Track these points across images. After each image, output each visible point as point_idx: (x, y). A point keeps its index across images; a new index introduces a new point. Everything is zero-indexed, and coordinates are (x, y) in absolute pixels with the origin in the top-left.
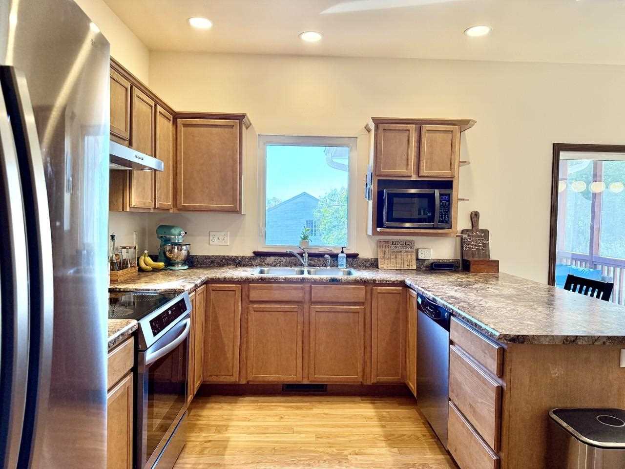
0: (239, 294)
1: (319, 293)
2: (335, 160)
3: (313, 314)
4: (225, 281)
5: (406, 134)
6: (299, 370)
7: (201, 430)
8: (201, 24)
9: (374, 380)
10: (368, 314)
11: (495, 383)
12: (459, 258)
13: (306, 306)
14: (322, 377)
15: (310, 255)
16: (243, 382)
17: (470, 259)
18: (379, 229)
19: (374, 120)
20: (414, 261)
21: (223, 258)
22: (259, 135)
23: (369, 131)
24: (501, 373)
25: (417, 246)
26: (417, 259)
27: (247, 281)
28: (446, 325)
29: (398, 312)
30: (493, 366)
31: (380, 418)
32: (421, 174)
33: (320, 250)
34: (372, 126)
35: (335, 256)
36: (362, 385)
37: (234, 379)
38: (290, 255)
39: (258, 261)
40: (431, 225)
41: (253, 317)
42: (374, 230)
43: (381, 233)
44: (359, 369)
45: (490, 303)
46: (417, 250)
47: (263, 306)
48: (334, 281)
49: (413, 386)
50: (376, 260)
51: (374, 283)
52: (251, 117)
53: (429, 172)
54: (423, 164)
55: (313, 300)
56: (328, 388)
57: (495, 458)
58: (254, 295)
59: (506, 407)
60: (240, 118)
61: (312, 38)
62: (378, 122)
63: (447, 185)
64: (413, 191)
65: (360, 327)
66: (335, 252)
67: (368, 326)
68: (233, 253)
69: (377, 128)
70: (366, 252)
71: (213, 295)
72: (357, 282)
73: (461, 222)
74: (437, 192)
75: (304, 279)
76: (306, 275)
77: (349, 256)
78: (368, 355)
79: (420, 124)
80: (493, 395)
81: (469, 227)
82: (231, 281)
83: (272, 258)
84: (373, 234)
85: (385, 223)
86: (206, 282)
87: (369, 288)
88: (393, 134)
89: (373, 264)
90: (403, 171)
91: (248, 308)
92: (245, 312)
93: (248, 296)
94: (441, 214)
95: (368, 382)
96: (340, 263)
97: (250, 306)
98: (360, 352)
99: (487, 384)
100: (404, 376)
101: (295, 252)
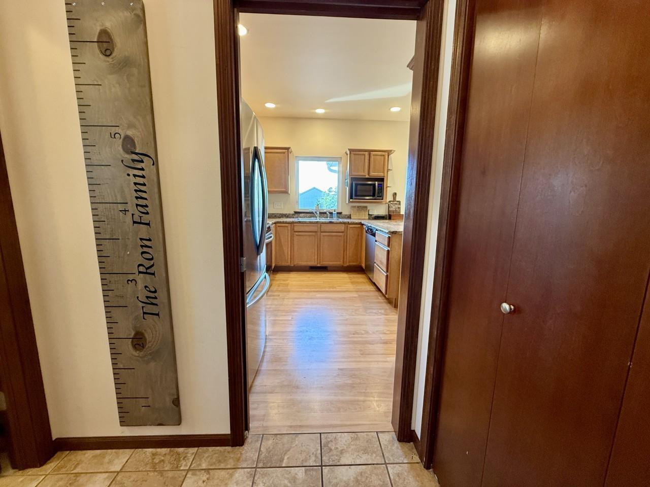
0: (289, 228)
1: (324, 228)
2: (332, 168)
3: (322, 237)
4: (283, 223)
5: (363, 156)
6: (316, 260)
7: (277, 280)
8: (270, 105)
9: (348, 264)
10: (345, 237)
11: (386, 249)
12: (387, 214)
13: (319, 234)
14: (325, 263)
15: (320, 213)
16: (292, 265)
17: (392, 214)
18: (351, 200)
19: (349, 149)
20: (367, 215)
21: (280, 214)
22: (296, 157)
23: (347, 154)
24: (389, 246)
25: (368, 208)
26: (369, 215)
27: (293, 223)
28: (374, 235)
29: (358, 235)
30: (386, 243)
31: (350, 278)
32: (370, 175)
33: (325, 211)
34: (348, 152)
35: (331, 213)
36: (343, 266)
37: (288, 264)
38: (312, 213)
39: (296, 215)
40: (374, 198)
41: (296, 238)
42: (349, 200)
43: (352, 202)
44: (342, 260)
45: (392, 226)
46: (369, 210)
47: (300, 233)
48: (331, 223)
49: (363, 266)
50: (350, 215)
51: (348, 223)
52: (292, 149)
53: (374, 174)
54: (371, 170)
55: (322, 231)
56: (329, 268)
57: (386, 274)
58: (296, 229)
59: (390, 256)
60: (288, 149)
61: (320, 111)
62: (351, 151)
63: (382, 180)
64: (370, 183)
65: (342, 242)
66: (331, 211)
67: (345, 242)
68: (285, 212)
69: (350, 153)
70: (346, 212)
71: (278, 228)
72: (341, 223)
73: (389, 197)
74: (376, 183)
75: (317, 222)
76: (318, 220)
77: (338, 213)
78: (345, 253)
79: (370, 151)
80: (386, 253)
81: (392, 200)
82: (286, 223)
83: (303, 214)
84: (349, 202)
85: (354, 197)
86: (275, 223)
87: (346, 225)
88: (357, 156)
89: (349, 217)
90: (362, 173)
91: (293, 234)
92: (292, 236)
93: (293, 229)
94: (378, 193)
95: (345, 265)
96: (334, 216)
97: (295, 233)
98: (342, 252)
99: (384, 250)
100: (361, 262)
101: (314, 211)
